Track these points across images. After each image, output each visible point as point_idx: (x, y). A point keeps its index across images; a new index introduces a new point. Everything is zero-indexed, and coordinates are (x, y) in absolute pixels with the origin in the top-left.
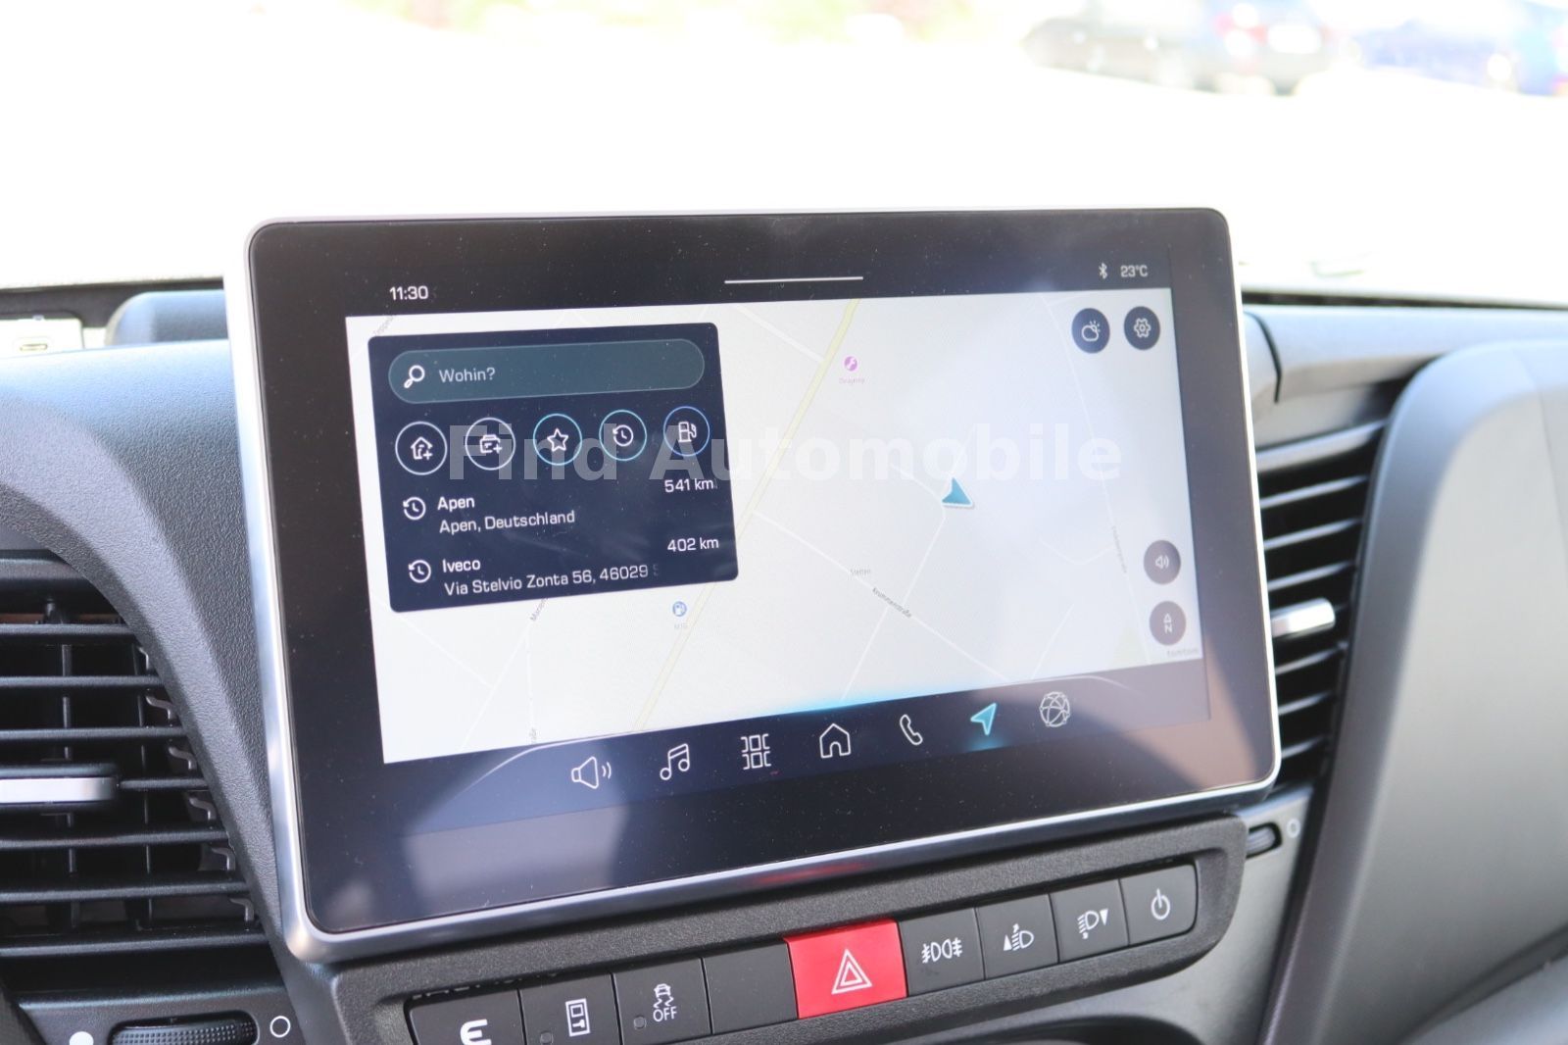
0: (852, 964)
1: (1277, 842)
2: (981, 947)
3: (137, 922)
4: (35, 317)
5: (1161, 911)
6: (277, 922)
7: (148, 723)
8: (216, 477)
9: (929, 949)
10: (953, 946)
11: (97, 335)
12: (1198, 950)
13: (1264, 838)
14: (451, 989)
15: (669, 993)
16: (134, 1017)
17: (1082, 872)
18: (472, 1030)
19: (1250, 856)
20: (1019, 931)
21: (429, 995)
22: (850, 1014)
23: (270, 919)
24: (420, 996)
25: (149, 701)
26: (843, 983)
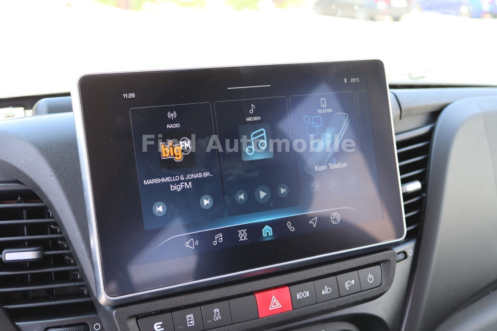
0: (275, 300)
1: (406, 257)
2: (315, 293)
3: (50, 296)
4: (10, 107)
5: (371, 280)
6: (95, 294)
7: (52, 233)
8: (70, 155)
9: (299, 295)
10: (306, 293)
11: (29, 112)
12: (383, 292)
13: (402, 256)
14: (150, 313)
15: (218, 312)
16: (51, 326)
17: (346, 269)
18: (157, 325)
19: (398, 262)
20: (327, 288)
21: (143, 315)
22: (275, 316)
23: (93, 294)
24: (141, 315)
25: (52, 226)
26: (273, 306)
